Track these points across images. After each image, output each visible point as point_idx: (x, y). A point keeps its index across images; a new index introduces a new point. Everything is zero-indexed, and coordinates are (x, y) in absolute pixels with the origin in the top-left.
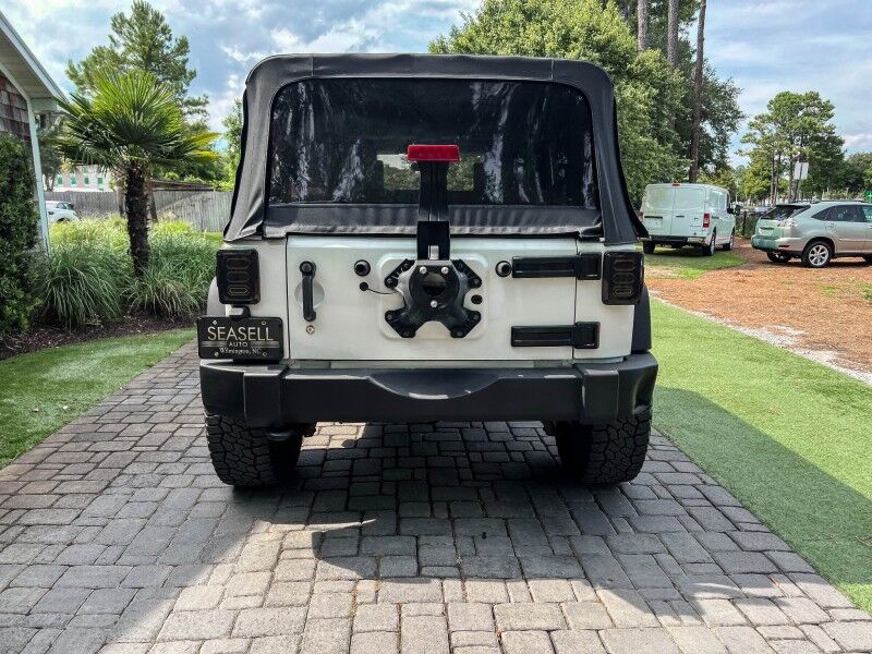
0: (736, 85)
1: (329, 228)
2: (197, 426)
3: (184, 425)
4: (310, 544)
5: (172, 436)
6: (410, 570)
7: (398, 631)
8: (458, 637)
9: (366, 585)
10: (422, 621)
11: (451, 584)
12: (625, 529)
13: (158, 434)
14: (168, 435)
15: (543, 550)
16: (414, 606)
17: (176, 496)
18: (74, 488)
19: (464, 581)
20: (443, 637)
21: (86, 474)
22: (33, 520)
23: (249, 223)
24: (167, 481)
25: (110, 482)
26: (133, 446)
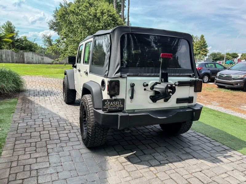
1: (137, 74)
2: (54, 131)
3: (50, 131)
4: (126, 161)
5: (50, 135)
6: (158, 163)
7: (171, 178)
8: (185, 177)
9: (152, 168)
10: (174, 175)
11: (170, 164)
12: (191, 145)
13: (44, 135)
14: (48, 135)
15: (180, 153)
16: (168, 172)
17: (73, 153)
18: (37, 155)
19: (172, 163)
20: (182, 178)
21: (35, 150)
22: (36, 167)
23: (116, 73)
24: (65, 149)
25: (47, 152)
26: (41, 140)
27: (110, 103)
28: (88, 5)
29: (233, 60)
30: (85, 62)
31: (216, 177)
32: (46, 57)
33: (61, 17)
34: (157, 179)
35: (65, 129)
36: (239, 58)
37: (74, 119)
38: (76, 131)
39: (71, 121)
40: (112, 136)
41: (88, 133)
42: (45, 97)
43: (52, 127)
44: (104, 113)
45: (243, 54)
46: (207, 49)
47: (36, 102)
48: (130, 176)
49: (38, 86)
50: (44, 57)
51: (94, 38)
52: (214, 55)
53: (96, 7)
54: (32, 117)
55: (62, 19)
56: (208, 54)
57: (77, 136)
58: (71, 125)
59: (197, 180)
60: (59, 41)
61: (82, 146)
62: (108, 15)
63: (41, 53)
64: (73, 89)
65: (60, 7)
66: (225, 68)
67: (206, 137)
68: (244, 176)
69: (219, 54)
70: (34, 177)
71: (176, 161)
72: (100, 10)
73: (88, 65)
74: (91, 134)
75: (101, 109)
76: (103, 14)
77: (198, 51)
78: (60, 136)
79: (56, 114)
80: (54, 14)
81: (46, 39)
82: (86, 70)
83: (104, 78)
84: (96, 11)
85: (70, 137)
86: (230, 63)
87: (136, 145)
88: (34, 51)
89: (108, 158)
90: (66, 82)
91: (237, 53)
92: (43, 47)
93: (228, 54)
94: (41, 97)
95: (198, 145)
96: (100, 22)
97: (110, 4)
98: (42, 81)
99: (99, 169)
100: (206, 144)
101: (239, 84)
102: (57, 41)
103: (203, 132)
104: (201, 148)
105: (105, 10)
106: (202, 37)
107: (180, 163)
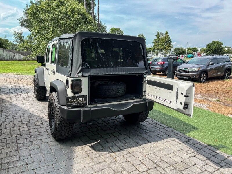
0: (106, 26)
1: (97, 73)
2: (25, 127)
3: (20, 127)
4: (91, 149)
5: (20, 131)
6: (118, 149)
7: (128, 161)
8: (140, 159)
9: (113, 154)
10: (131, 158)
11: (128, 149)
12: (148, 132)
13: (15, 131)
14: (19, 130)
15: (138, 139)
16: (126, 156)
17: (42, 146)
18: (8, 150)
19: (130, 148)
20: (137, 160)
21: (6, 146)
22: (7, 161)
23: (79, 73)
24: (35, 143)
25: (18, 147)
26: (11, 136)
27: (74, 100)
28: (59, 3)
29: (194, 54)
30: (53, 61)
31: (165, 157)
32: (17, 54)
33: (31, 14)
34: (116, 162)
35: (35, 124)
36: (198, 52)
37: (45, 115)
38: (46, 125)
39: (41, 116)
40: (80, 128)
41: (55, 127)
42: (16, 95)
43: (22, 123)
44: (69, 109)
45: (202, 48)
46: (171, 44)
47: (7, 100)
48: (93, 162)
49: (9, 84)
50: (16, 54)
51: (59, 41)
52: (177, 50)
53: (66, 6)
54: (2, 115)
55: (33, 16)
56: (172, 49)
57: (47, 130)
58: (41, 121)
59: (149, 160)
60: (30, 38)
61: (51, 139)
62: (78, 13)
63: (12, 49)
64: (43, 86)
65: (31, 4)
66: (184, 62)
67: (161, 124)
68: (187, 155)
69: (181, 48)
70: (5, 169)
71: (134, 146)
72: (71, 9)
73: (54, 65)
74: (58, 128)
75: (65, 105)
76: (74, 13)
77: (163, 46)
78: (31, 131)
79: (26, 111)
80: (25, 11)
81: (17, 35)
82: (54, 69)
83: (67, 77)
84: (66, 9)
85: (39, 132)
86: (191, 56)
87: (100, 135)
88: (5, 48)
89: (75, 148)
90: (36, 80)
91: (197, 48)
92: (15, 43)
93: (189, 49)
94: (12, 95)
95: (154, 131)
96: (70, 20)
97: (80, 3)
98: (13, 79)
99: (66, 158)
100: (161, 130)
101: (195, 76)
102: (29, 37)
103: (160, 120)
104: (156, 134)
105: (75, 9)
106: (167, 33)
107: (137, 147)
